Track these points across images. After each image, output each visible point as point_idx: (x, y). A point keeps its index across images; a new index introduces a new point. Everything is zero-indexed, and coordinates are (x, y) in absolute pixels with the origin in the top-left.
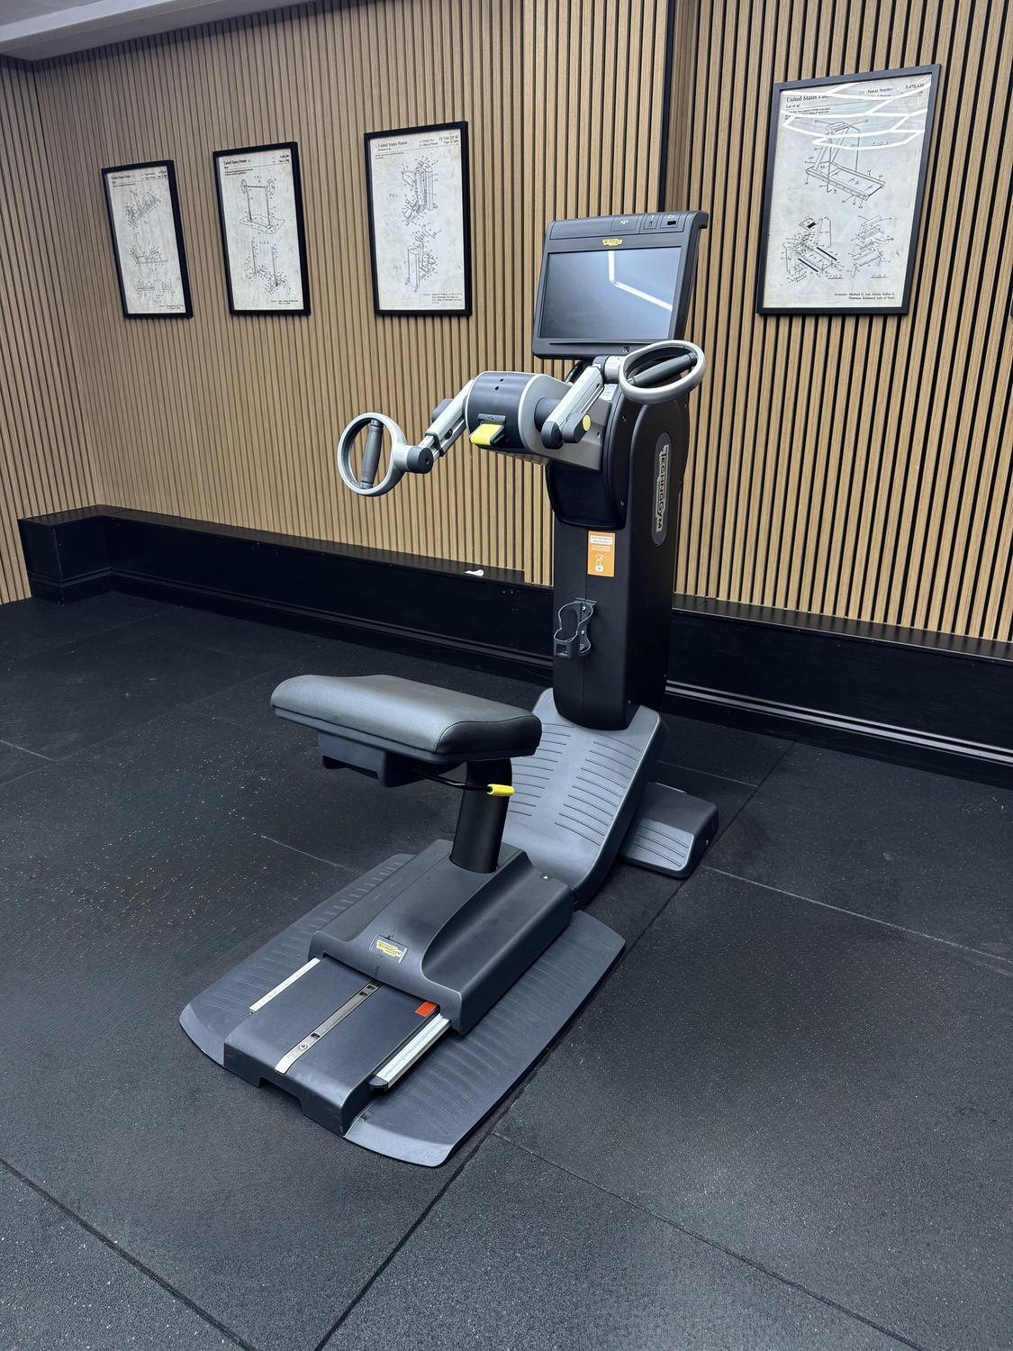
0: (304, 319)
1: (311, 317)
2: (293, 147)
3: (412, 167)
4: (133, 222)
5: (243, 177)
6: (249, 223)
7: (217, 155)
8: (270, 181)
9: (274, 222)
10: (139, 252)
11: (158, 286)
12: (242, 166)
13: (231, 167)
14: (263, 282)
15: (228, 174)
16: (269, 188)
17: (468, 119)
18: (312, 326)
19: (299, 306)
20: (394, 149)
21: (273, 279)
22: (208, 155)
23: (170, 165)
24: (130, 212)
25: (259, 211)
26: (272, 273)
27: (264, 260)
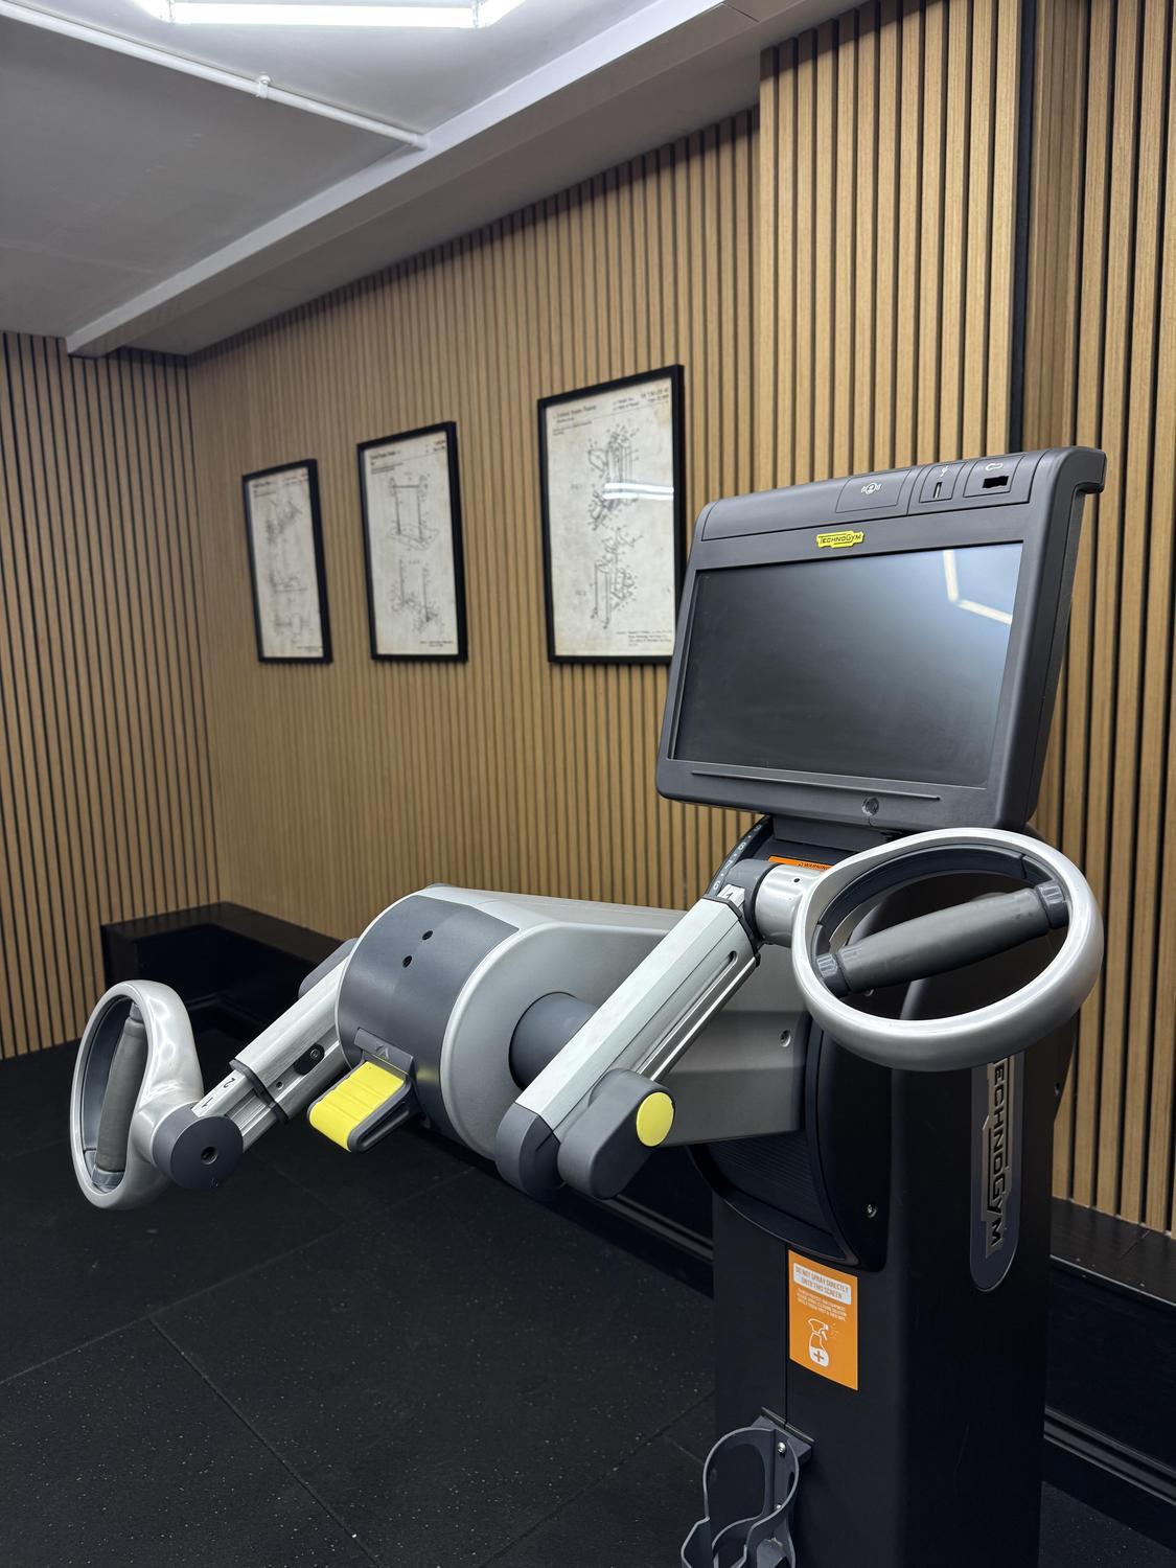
0: (460, 668)
1: (469, 664)
2: (449, 429)
3: (604, 442)
4: (271, 541)
5: (391, 474)
6: (397, 537)
7: (362, 447)
8: (422, 478)
9: (427, 533)
10: (277, 579)
11: (296, 621)
12: (389, 460)
13: (379, 463)
14: (411, 616)
15: (374, 471)
16: (421, 487)
17: (684, 361)
18: (469, 676)
19: (452, 649)
20: (580, 418)
21: (424, 611)
22: (353, 450)
23: (312, 466)
24: (270, 527)
25: (409, 520)
26: (423, 604)
27: (414, 586)
